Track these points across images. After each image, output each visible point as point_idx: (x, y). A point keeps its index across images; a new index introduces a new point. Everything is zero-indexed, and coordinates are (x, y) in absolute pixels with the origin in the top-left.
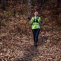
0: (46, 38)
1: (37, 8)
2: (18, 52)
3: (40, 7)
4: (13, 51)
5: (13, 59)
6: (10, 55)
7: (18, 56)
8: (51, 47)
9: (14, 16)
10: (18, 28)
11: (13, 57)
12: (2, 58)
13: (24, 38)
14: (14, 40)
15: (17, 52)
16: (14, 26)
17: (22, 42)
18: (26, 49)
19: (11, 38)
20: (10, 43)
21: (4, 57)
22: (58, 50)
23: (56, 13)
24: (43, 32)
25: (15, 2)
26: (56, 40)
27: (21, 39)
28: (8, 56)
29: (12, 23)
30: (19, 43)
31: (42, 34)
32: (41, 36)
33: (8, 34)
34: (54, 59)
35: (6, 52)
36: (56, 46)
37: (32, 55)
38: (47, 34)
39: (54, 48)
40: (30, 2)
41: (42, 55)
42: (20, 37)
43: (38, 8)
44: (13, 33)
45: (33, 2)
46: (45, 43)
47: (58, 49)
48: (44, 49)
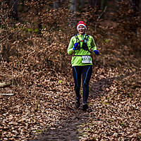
0: (109, 83)
1: (89, 16)
2: (47, 112)
3: (96, 13)
4: (36, 111)
5: (36, 127)
6: (29, 120)
7: (47, 122)
8: (118, 101)
9: (39, 34)
10: (48, 61)
11: (35, 124)
12: (12, 124)
13: (60, 82)
14: (38, 86)
15: (45, 113)
16: (39, 56)
17: (55, 91)
18: (65, 106)
19: (33, 83)
20: (30, 93)
21: (17, 123)
22: (134, 109)
23: (131, 27)
24: (102, 70)
25: (40, 4)
26: (129, 86)
27: (53, 85)
28: (25, 121)
29: (34, 48)
30: (49, 94)
31: (99, 74)
32: (97, 79)
33: (25, 72)
34: (125, 127)
35: (22, 113)
36: (130, 99)
37: (79, 119)
38: (111, 74)
39: (126, 103)
40: (74, 4)
41: (99, 120)
42: (52, 80)
43: (91, 16)
44: (36, 71)
45: (80, 4)
46: (107, 92)
47: (134, 106)
48: (103, 107)
